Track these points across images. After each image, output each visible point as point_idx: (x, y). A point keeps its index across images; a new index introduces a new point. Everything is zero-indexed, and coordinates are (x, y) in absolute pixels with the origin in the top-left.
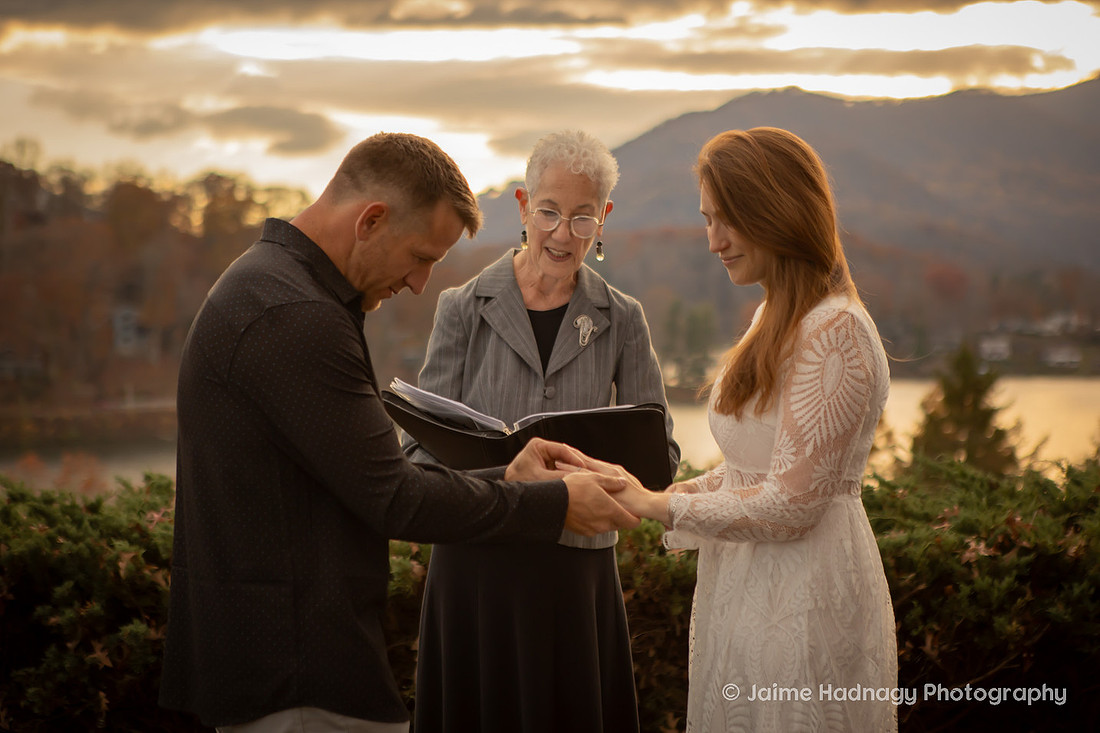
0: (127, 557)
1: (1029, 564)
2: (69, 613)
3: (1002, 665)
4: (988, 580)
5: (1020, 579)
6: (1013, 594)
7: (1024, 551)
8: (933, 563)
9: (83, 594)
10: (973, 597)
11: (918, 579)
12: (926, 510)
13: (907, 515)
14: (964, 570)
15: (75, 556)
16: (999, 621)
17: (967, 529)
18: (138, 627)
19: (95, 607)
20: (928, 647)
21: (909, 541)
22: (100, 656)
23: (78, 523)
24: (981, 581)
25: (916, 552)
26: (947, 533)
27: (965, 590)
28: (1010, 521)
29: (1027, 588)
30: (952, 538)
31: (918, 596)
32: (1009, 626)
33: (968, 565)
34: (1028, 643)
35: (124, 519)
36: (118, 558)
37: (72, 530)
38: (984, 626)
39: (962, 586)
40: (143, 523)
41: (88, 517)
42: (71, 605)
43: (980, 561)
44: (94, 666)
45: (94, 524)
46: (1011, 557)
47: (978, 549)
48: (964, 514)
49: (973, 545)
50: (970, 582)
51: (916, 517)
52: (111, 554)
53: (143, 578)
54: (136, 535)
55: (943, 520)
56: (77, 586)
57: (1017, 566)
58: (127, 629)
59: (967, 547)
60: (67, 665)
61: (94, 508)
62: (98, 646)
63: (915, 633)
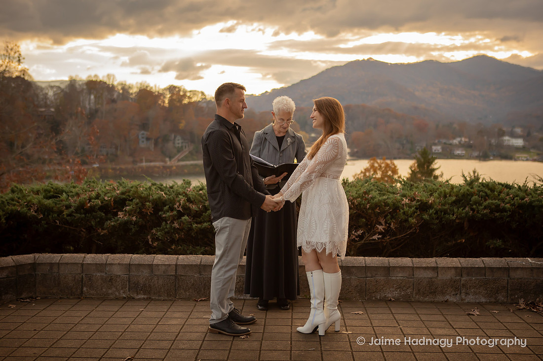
0: (182, 200)
1: (419, 205)
2: (168, 214)
3: (411, 231)
4: (408, 208)
5: (416, 209)
6: (414, 212)
7: (418, 201)
8: (394, 204)
9: (172, 209)
10: (404, 213)
11: (390, 208)
12: (394, 191)
13: (388, 192)
14: (402, 206)
15: (169, 199)
16: (410, 219)
17: (404, 196)
18: (186, 217)
19: (175, 212)
20: (392, 226)
21: (388, 198)
22: (176, 225)
23: (168, 191)
24: (406, 209)
25: (389, 201)
26: (398, 197)
27: (402, 211)
28: (415, 194)
29: (418, 211)
30: (399, 198)
31: (390, 213)
32: (413, 220)
33: (403, 205)
34: (418, 225)
35: (181, 190)
36: (180, 200)
37: (168, 193)
38: (406, 221)
39: (401, 210)
40: (186, 191)
41: (172, 190)
42: (168, 212)
43: (406, 204)
44: (174, 228)
45: (173, 192)
46: (414, 203)
47: (406, 201)
48: (403, 192)
49: (405, 200)
50: (403, 209)
51: (391, 193)
52: (178, 199)
53: (186, 205)
54: (184, 194)
55: (398, 194)
56: (169, 207)
57: (416, 205)
58: (183, 218)
59: (403, 200)
60: (168, 227)
61: (171, 187)
62: (175, 223)
63: (388, 222)
